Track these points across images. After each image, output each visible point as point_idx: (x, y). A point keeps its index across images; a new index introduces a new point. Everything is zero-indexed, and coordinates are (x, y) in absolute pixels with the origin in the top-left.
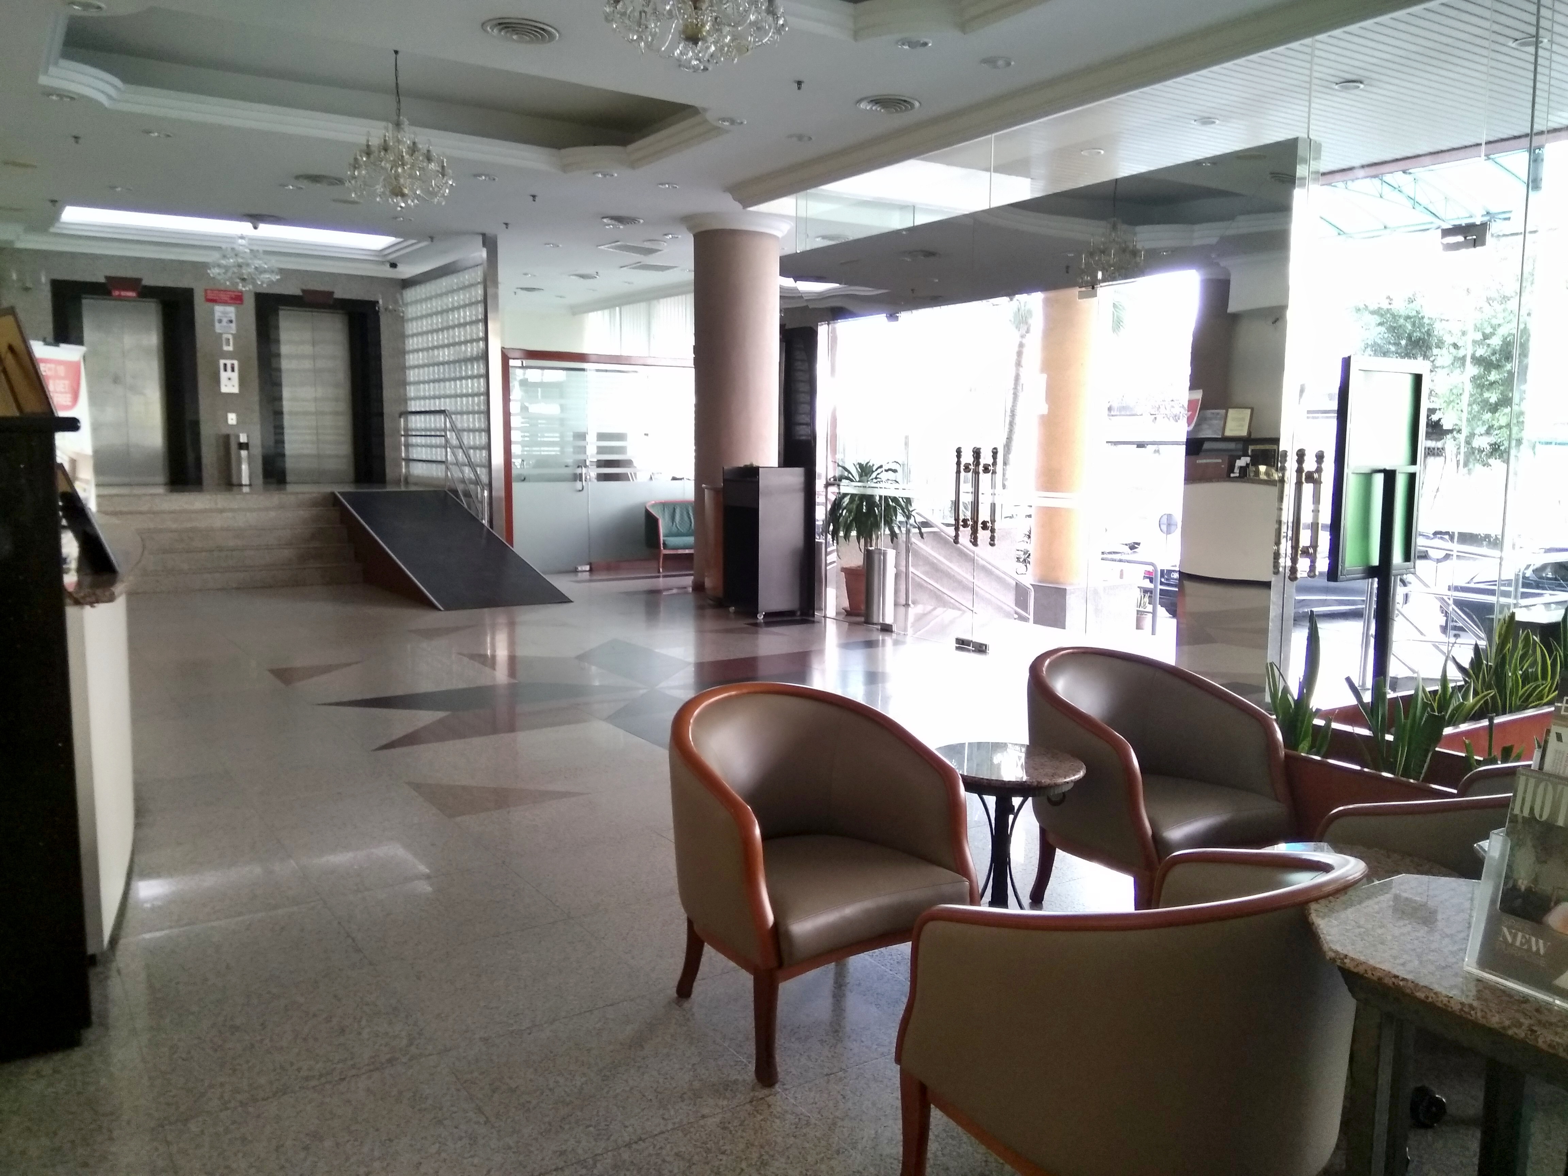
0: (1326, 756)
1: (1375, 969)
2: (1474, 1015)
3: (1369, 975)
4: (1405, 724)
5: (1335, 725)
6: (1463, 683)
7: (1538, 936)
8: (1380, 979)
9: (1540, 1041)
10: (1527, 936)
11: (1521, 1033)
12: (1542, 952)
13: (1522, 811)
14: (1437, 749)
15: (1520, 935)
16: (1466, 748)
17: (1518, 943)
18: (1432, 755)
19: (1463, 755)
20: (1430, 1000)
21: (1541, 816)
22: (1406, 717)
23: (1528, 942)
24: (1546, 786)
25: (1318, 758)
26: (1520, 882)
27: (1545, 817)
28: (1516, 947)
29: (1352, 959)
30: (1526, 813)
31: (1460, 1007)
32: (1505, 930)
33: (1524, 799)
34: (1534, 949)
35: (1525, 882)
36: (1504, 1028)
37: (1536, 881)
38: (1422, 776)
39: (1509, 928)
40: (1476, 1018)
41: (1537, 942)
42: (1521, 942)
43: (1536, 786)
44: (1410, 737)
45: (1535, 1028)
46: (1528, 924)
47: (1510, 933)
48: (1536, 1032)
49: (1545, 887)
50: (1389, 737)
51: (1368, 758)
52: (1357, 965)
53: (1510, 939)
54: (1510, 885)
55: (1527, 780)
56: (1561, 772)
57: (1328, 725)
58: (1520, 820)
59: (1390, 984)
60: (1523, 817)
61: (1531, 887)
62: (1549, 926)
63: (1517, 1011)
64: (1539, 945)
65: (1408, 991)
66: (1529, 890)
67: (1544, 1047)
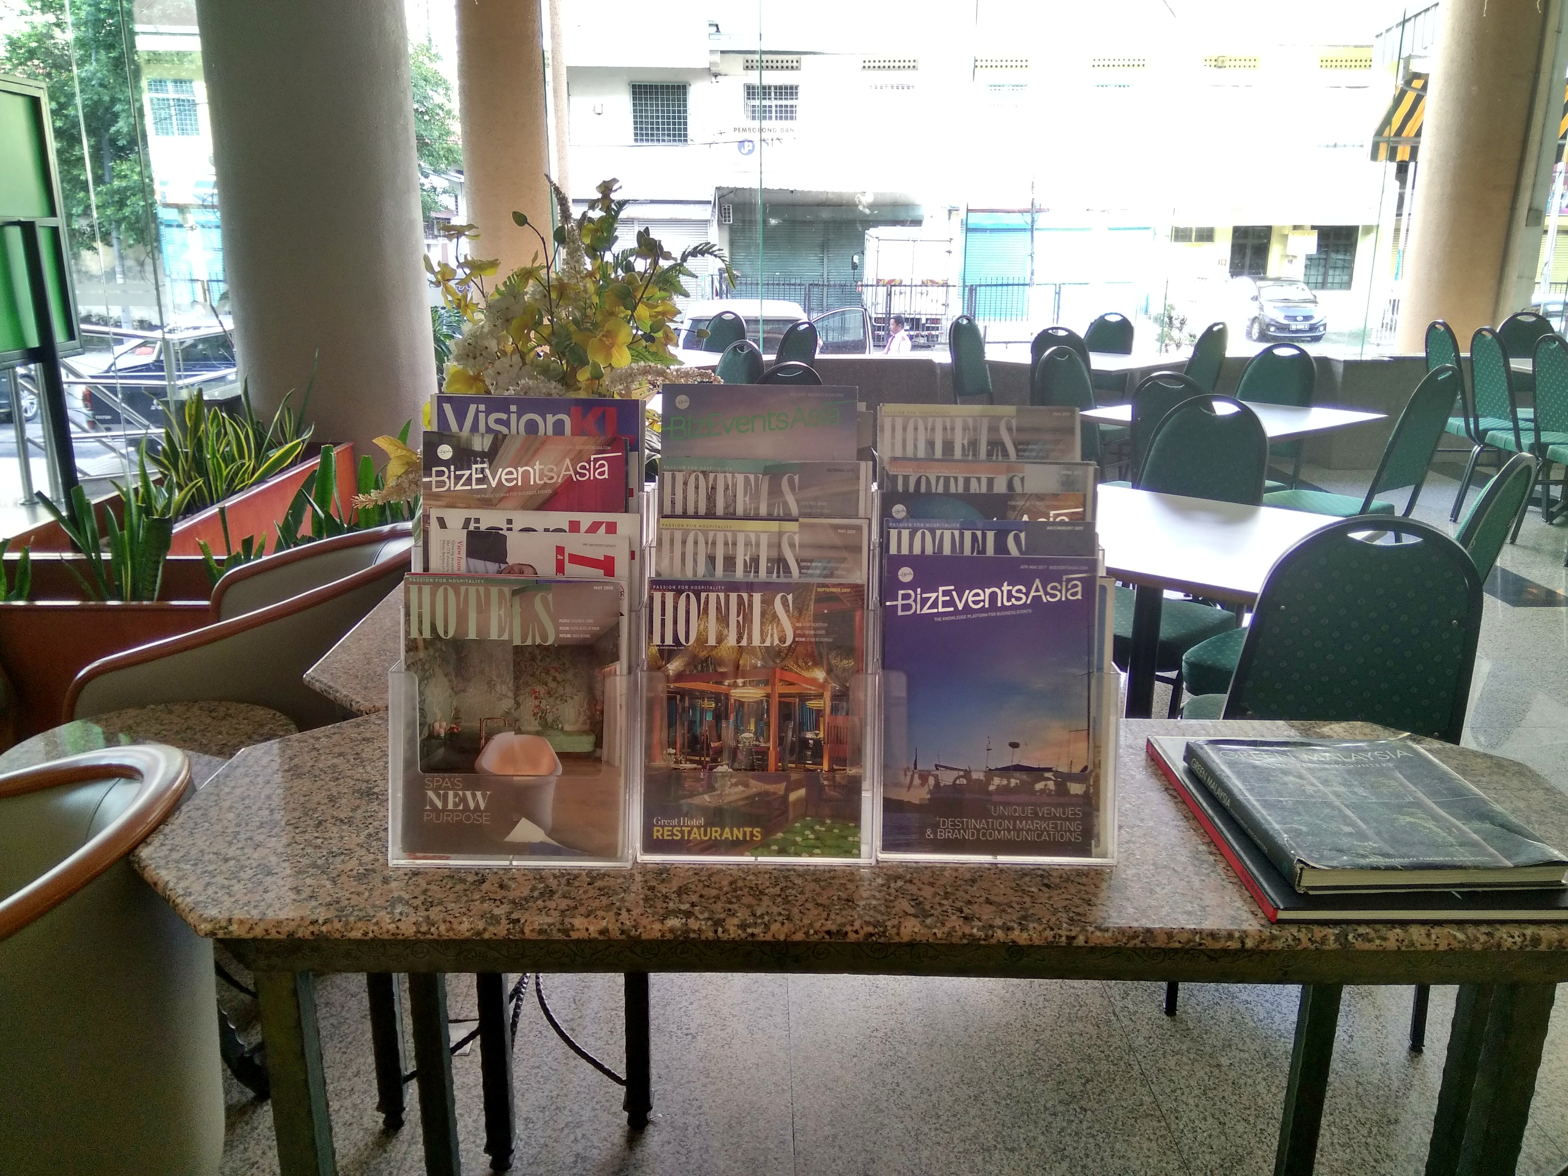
0: (32, 597)
1: (279, 923)
2: (436, 933)
3: (274, 935)
4: (122, 535)
5: (34, 556)
6: (159, 476)
7: (473, 786)
8: (291, 935)
9: (527, 930)
10: (461, 793)
11: (501, 930)
12: (482, 806)
13: (421, 633)
14: (168, 557)
15: (451, 794)
16: (203, 549)
17: (450, 806)
18: (164, 567)
19: (201, 557)
20: (371, 935)
21: (446, 633)
22: (122, 528)
23: (464, 800)
24: (446, 590)
25: (21, 603)
26: (437, 725)
27: (450, 635)
28: (450, 811)
29: (241, 922)
30: (427, 634)
31: (414, 929)
32: (431, 794)
33: (420, 616)
34: (472, 805)
35: (444, 724)
36: (479, 933)
37: (456, 718)
38: (156, 593)
39: (436, 791)
40: (439, 935)
41: (474, 796)
42: (455, 803)
43: (433, 595)
44: (132, 551)
45: (514, 916)
46: (457, 777)
47: (438, 795)
48: (518, 920)
49: (471, 724)
50: (106, 556)
51: (86, 586)
52: (251, 928)
53: (439, 805)
54: (426, 733)
55: (420, 590)
56: (456, 568)
57: (26, 558)
58: (421, 645)
59: (308, 934)
60: (424, 640)
61: (452, 728)
62: (485, 771)
63: (483, 900)
64: (477, 799)
65: (337, 935)
66: (451, 734)
67: (535, 936)
